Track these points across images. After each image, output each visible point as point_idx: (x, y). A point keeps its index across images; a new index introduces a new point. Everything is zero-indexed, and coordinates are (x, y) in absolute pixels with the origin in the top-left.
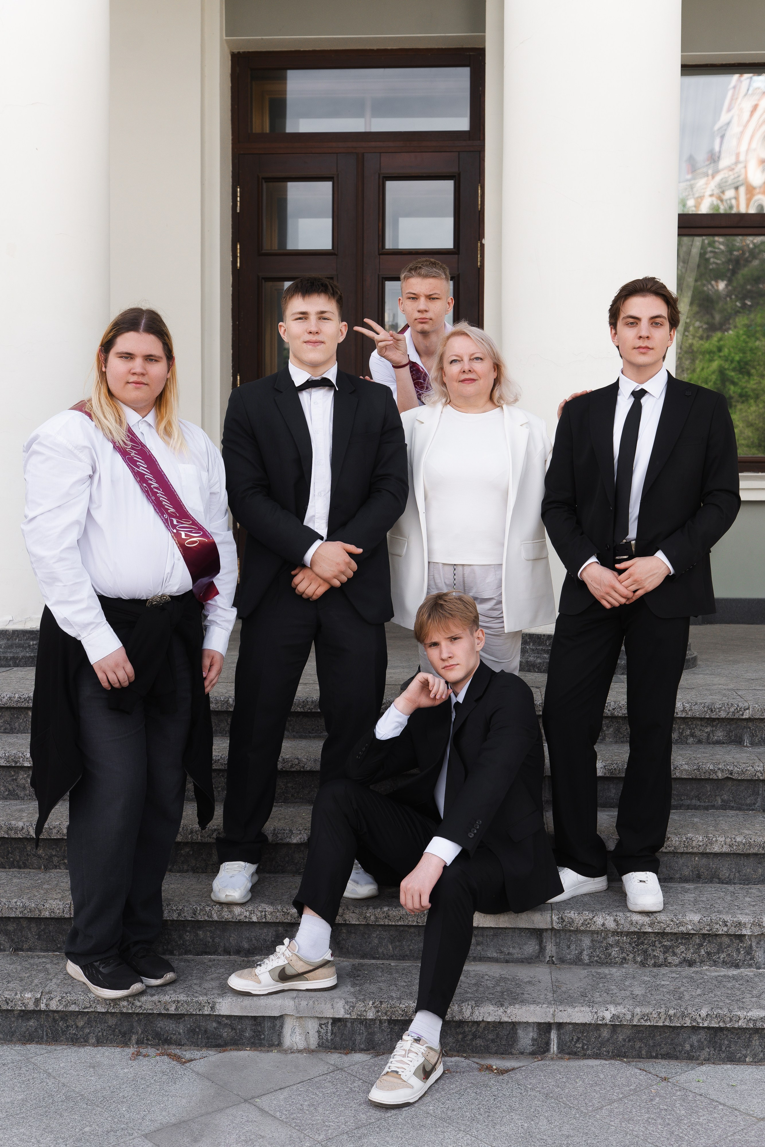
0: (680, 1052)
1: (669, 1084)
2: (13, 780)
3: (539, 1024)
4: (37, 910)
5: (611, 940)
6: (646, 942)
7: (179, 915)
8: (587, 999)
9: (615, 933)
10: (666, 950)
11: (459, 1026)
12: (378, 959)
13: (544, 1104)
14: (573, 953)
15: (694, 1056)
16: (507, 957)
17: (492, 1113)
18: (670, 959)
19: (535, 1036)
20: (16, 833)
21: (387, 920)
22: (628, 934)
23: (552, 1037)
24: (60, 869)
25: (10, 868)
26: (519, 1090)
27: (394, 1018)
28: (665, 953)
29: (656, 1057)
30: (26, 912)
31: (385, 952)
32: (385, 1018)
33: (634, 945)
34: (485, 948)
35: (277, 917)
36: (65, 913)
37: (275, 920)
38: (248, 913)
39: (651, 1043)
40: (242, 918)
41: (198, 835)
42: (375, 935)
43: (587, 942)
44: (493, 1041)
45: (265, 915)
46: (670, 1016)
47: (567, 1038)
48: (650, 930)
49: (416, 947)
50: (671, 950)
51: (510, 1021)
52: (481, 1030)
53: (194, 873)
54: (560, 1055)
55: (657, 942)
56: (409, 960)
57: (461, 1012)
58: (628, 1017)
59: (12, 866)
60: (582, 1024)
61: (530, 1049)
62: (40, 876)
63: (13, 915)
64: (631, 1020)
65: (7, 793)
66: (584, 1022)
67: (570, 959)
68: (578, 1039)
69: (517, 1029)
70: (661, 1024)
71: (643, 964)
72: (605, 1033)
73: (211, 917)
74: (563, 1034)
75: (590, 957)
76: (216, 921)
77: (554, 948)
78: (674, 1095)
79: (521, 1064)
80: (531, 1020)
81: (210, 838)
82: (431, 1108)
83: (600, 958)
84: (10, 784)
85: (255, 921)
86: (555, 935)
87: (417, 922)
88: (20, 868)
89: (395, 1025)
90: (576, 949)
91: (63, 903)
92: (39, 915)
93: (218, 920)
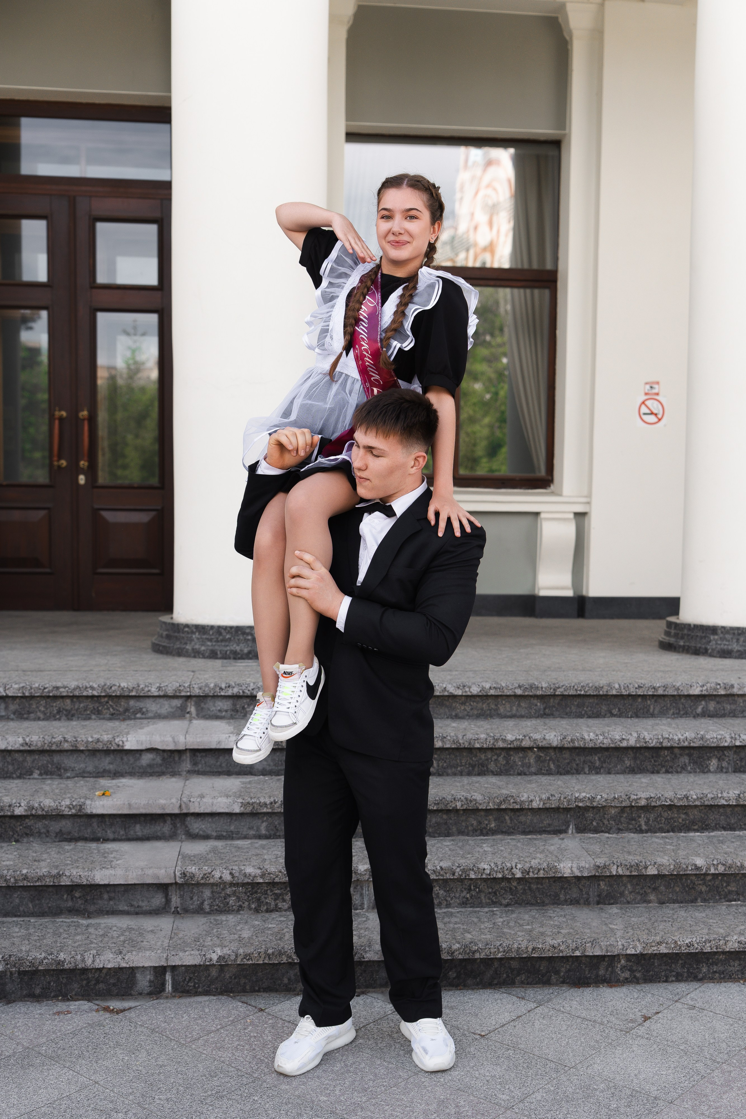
0: (279, 985)
1: (265, 1014)
3: (155, 968)
5: (229, 891)
6: (259, 891)
8: (198, 943)
9: (232, 884)
10: (277, 897)
11: (83, 974)
12: (19, 916)
13: (148, 1038)
14: (195, 903)
15: (291, 988)
16: (137, 910)
17: (99, 1049)
18: (280, 905)
19: (152, 978)
21: (25, 882)
22: (244, 885)
23: (167, 978)
26: (130, 1027)
27: (22, 969)
28: (275, 900)
29: (259, 991)
31: (26, 910)
32: (14, 969)
33: (248, 894)
34: (117, 903)
39: (254, 978)
42: (16, 896)
43: (207, 893)
44: (114, 985)
46: (269, 955)
47: (180, 979)
48: (261, 881)
49: (54, 904)
50: (281, 897)
51: (128, 966)
52: (103, 975)
54: (174, 994)
55: (269, 891)
56: (48, 916)
57: (83, 960)
58: (233, 957)
60: (193, 966)
61: (147, 990)
64: (235, 960)
66: (194, 963)
67: (193, 909)
68: (191, 978)
69: (135, 973)
70: (262, 962)
71: (257, 911)
72: (214, 973)
74: (177, 975)
75: (211, 906)
77: (179, 900)
78: (266, 1023)
79: (137, 1004)
80: (146, 965)
82: (44, 1048)
83: (219, 907)
86: (179, 888)
87: (54, 882)
89: (24, 975)
90: (198, 900)
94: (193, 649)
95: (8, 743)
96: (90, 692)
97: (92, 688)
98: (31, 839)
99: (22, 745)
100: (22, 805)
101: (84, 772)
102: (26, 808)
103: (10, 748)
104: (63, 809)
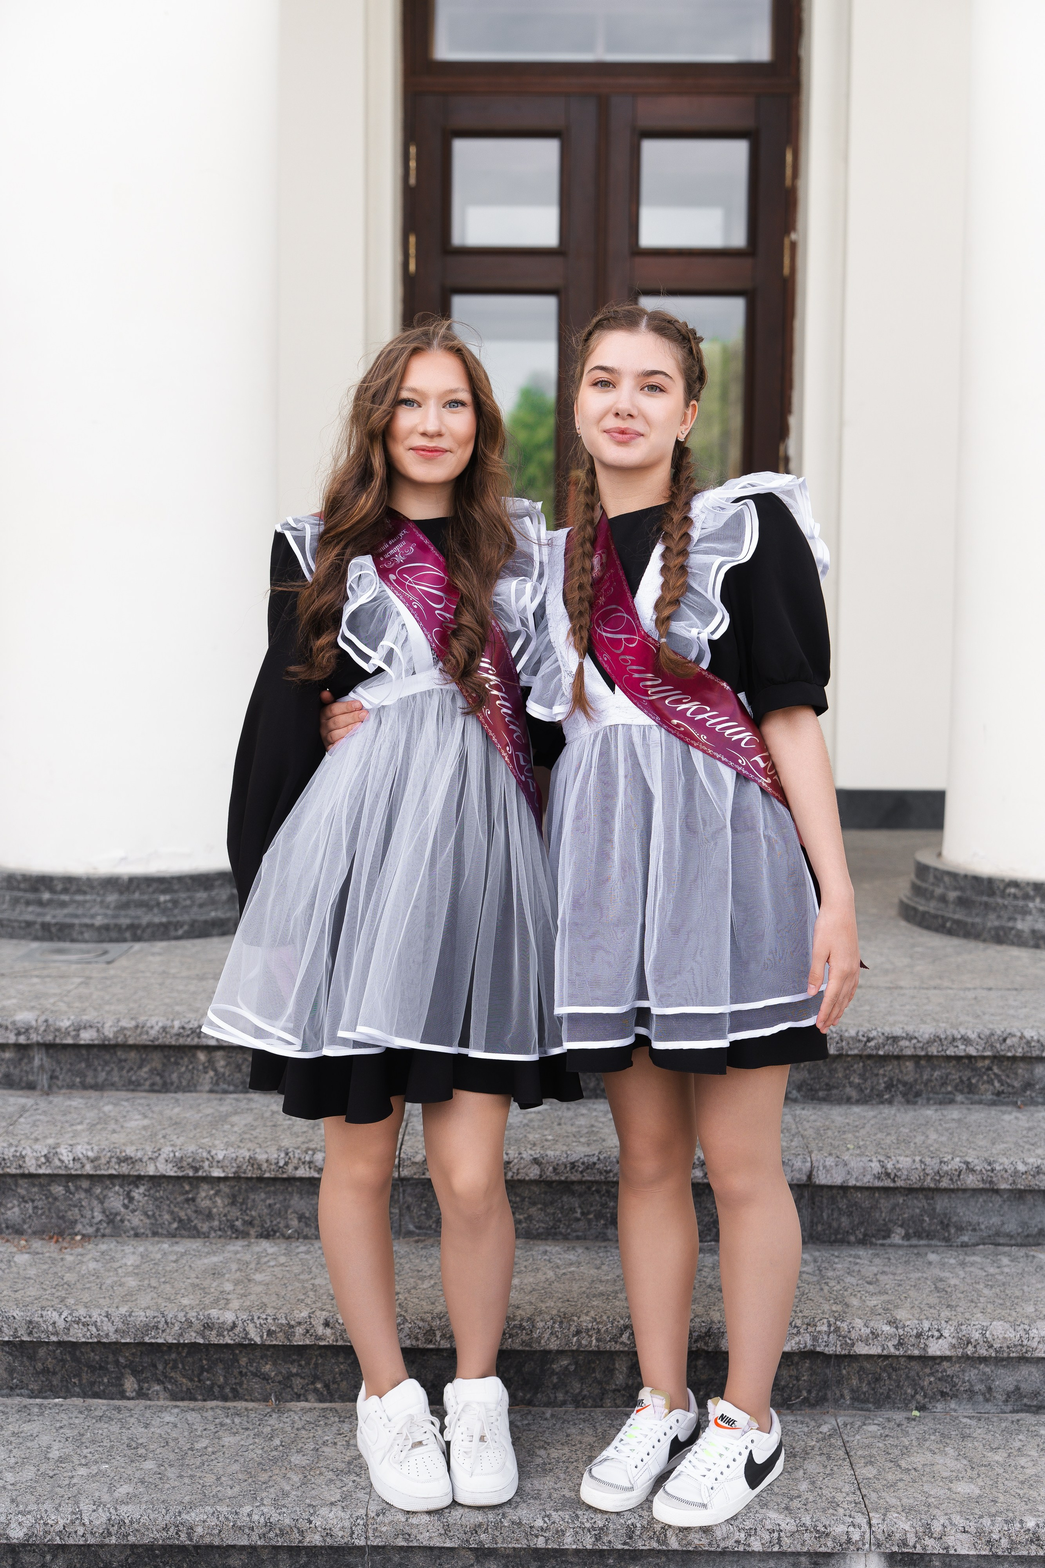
2: (187, 1200)
4: (296, 1531)
7: (598, 1538)
20: (220, 1334)
21: (1034, 1547)
24: (307, 1400)
25: (205, 1400)
30: (272, 1535)
35: (804, 1541)
36: (355, 1536)
37: (799, 1548)
38: (742, 1535)
40: (730, 1543)
41: (591, 1336)
45: (779, 1538)
53: (577, 1407)
59: (209, 1395)
62: (272, 1421)
63: (244, 1542)
65: (175, 1225)
73: (665, 1542)
76: (675, 1552)
81: (616, 1342)
84: (182, 1208)
85: (756, 1550)
88: (225, 1399)
91: (351, 1515)
92: (300, 1542)
93: (679, 1548)
94: (1033, 932)
95: (849, 1173)
96: (961, 1050)
97: (966, 1040)
98: (953, 1405)
99: (878, 1177)
100: (946, 1333)
101: (998, 1234)
102: (954, 1341)
103: (852, 1182)
104: (1035, 1345)
